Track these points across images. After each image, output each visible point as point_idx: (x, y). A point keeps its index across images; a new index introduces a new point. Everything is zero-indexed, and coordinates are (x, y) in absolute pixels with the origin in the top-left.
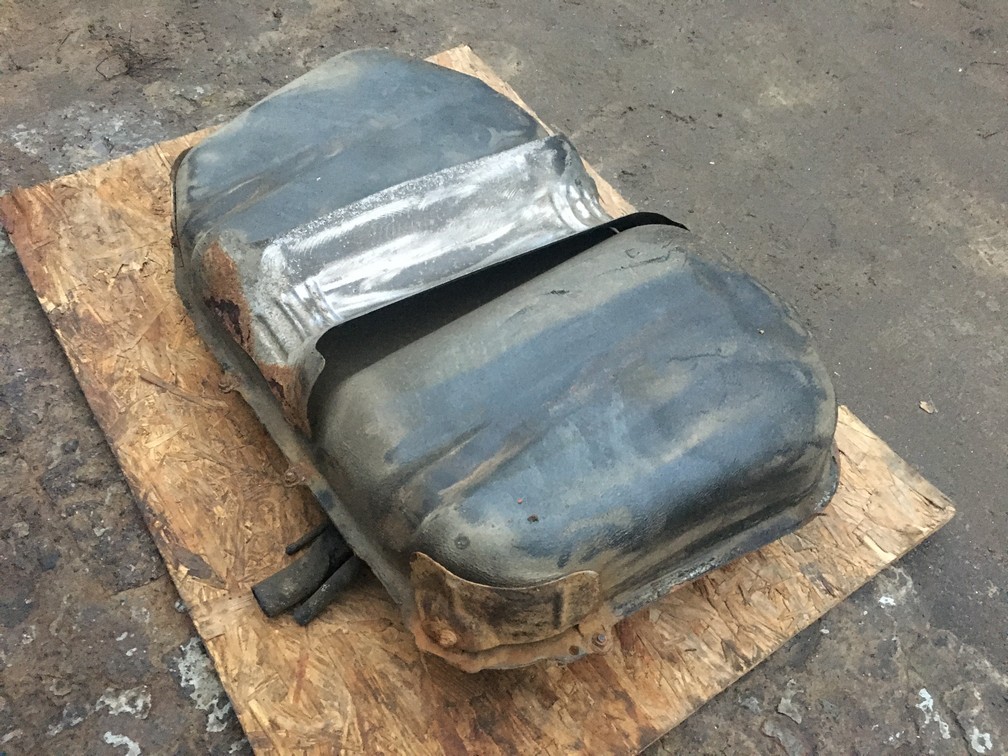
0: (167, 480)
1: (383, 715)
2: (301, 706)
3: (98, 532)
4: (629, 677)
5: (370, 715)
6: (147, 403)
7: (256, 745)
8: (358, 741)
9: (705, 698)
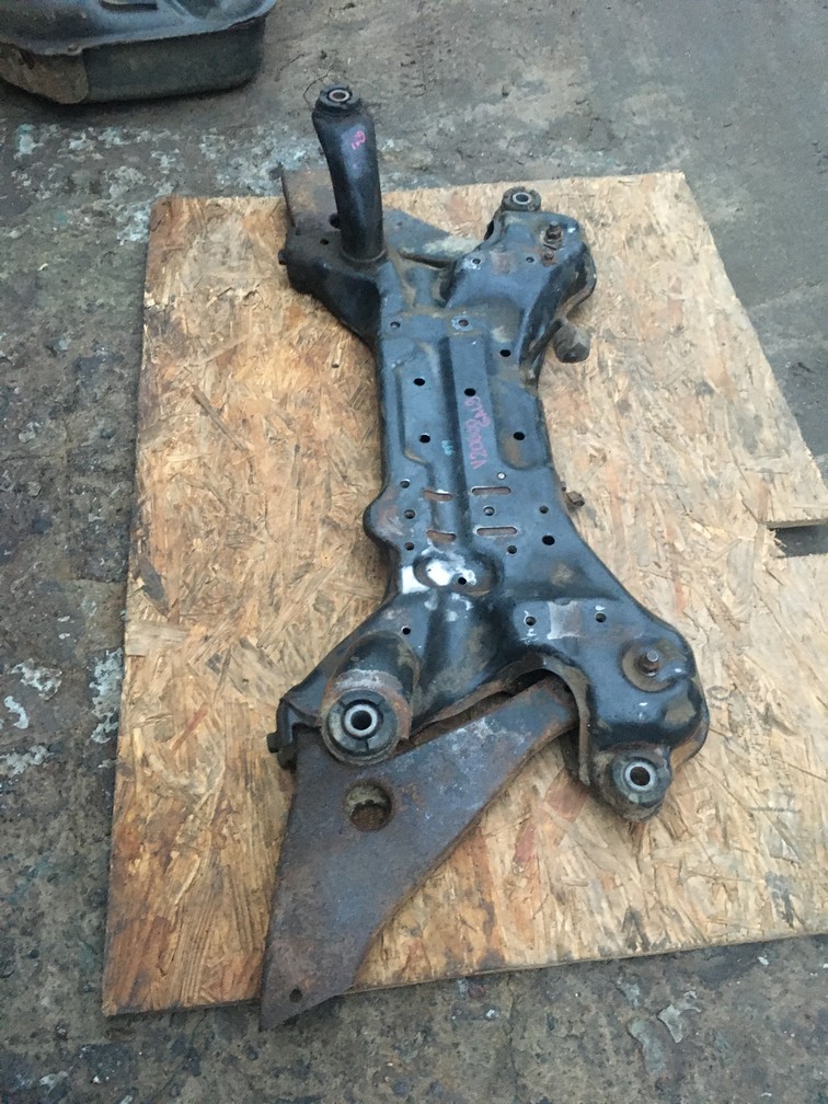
0: (169, 496)
1: (245, 802)
2: (177, 755)
3: (92, 518)
4: (505, 892)
5: (233, 796)
6: (186, 420)
7: (121, 770)
8: (210, 813)
9: (576, 956)
